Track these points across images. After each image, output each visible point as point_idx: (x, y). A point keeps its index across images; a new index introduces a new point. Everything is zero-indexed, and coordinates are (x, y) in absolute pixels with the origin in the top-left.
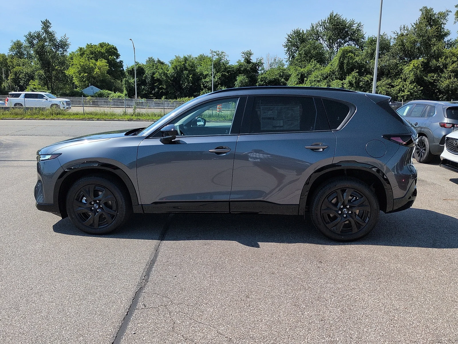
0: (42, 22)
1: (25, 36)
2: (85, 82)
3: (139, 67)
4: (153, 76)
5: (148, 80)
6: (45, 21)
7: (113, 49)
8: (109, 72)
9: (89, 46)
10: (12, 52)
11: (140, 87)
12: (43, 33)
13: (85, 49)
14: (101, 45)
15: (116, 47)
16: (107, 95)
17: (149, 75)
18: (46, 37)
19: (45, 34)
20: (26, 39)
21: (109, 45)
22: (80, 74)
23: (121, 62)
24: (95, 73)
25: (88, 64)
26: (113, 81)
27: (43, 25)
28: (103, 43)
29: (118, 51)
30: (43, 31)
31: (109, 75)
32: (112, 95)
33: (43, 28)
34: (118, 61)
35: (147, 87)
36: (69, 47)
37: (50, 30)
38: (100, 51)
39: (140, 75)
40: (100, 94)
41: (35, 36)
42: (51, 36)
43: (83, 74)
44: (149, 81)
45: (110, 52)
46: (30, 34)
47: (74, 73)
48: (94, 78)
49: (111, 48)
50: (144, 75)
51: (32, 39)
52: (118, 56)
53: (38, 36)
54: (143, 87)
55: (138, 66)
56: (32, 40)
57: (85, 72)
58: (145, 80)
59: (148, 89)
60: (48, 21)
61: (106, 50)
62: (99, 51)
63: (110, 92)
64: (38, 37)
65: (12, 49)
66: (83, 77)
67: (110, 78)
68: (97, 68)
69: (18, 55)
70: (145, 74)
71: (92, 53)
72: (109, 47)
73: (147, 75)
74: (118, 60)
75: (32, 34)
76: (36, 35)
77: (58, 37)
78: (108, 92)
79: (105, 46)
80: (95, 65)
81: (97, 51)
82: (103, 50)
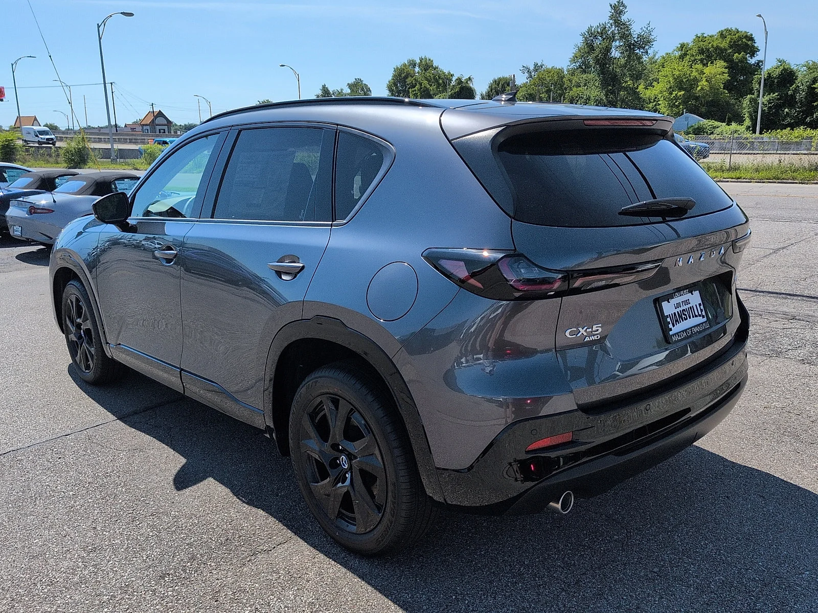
0: (611, 6)
1: (582, 35)
2: (677, 107)
3: (784, 69)
4: (814, 86)
5: (801, 96)
6: (617, 4)
7: (744, 40)
8: (728, 86)
9: (700, 39)
10: (574, 64)
11: (781, 110)
12: (612, 25)
13: (691, 45)
14: (722, 34)
15: (752, 35)
16: (710, 131)
17: (803, 85)
18: (616, 32)
19: (613, 26)
20: (584, 39)
21: (738, 32)
22: (671, 93)
23: (758, 64)
24: (699, 88)
25: (688, 72)
26: (733, 101)
27: (613, 11)
28: (727, 30)
29: (755, 43)
30: (611, 21)
31: (727, 92)
32: (719, 130)
33: (611, 17)
34: (753, 63)
35: (795, 109)
36: (653, 45)
37: (624, 18)
38: (717, 46)
39: (785, 86)
40: (698, 128)
41: (598, 32)
42: (623, 29)
43: (676, 92)
44: (801, 98)
45: (738, 45)
46: (589, 30)
47: (661, 92)
48: (697, 98)
49: (740, 38)
50: (794, 86)
51: (592, 38)
52: (753, 51)
53: (603, 32)
54: (786, 110)
55: (782, 68)
56: (592, 40)
57: (680, 89)
58: (793, 97)
59: (798, 114)
60: (622, 3)
61: (730, 42)
62: (715, 46)
63: (717, 123)
64: (602, 34)
65: (573, 60)
66: (676, 98)
67: (728, 96)
68: (704, 80)
69: (582, 68)
70: (795, 82)
71: (701, 52)
72: (737, 36)
73: (799, 84)
74: (752, 61)
75: (593, 29)
76: (599, 30)
77: (636, 30)
78: (713, 124)
79: (730, 34)
80: (702, 73)
81: (712, 46)
82: (724, 44)
